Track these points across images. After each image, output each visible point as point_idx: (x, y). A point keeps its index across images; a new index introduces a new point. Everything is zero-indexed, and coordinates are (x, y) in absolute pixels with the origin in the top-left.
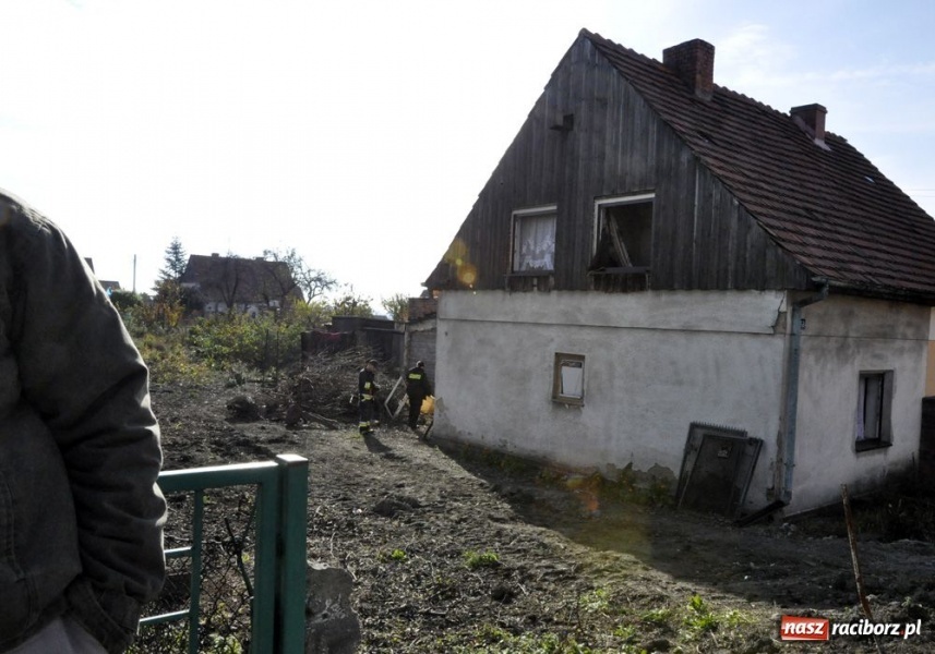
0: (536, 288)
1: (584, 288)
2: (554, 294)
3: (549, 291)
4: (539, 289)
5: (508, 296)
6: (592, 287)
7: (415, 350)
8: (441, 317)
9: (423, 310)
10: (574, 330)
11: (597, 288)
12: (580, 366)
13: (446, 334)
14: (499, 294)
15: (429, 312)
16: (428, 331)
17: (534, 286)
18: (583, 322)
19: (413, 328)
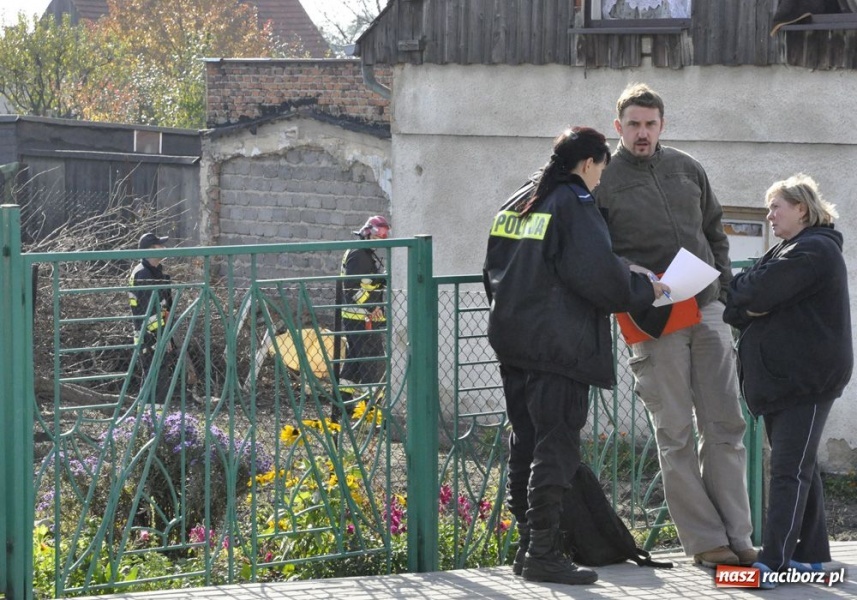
0: (648, 61)
1: (764, 60)
2: (693, 73)
3: (682, 67)
4: (656, 63)
5: (578, 77)
6: (783, 58)
7: (236, 213)
8: (404, 130)
9: (257, 97)
10: (741, 153)
11: (794, 61)
12: (759, 233)
13: (419, 169)
14: (556, 75)
15: (275, 101)
16: (276, 156)
17: (643, 55)
18: (763, 134)
19: (228, 148)
